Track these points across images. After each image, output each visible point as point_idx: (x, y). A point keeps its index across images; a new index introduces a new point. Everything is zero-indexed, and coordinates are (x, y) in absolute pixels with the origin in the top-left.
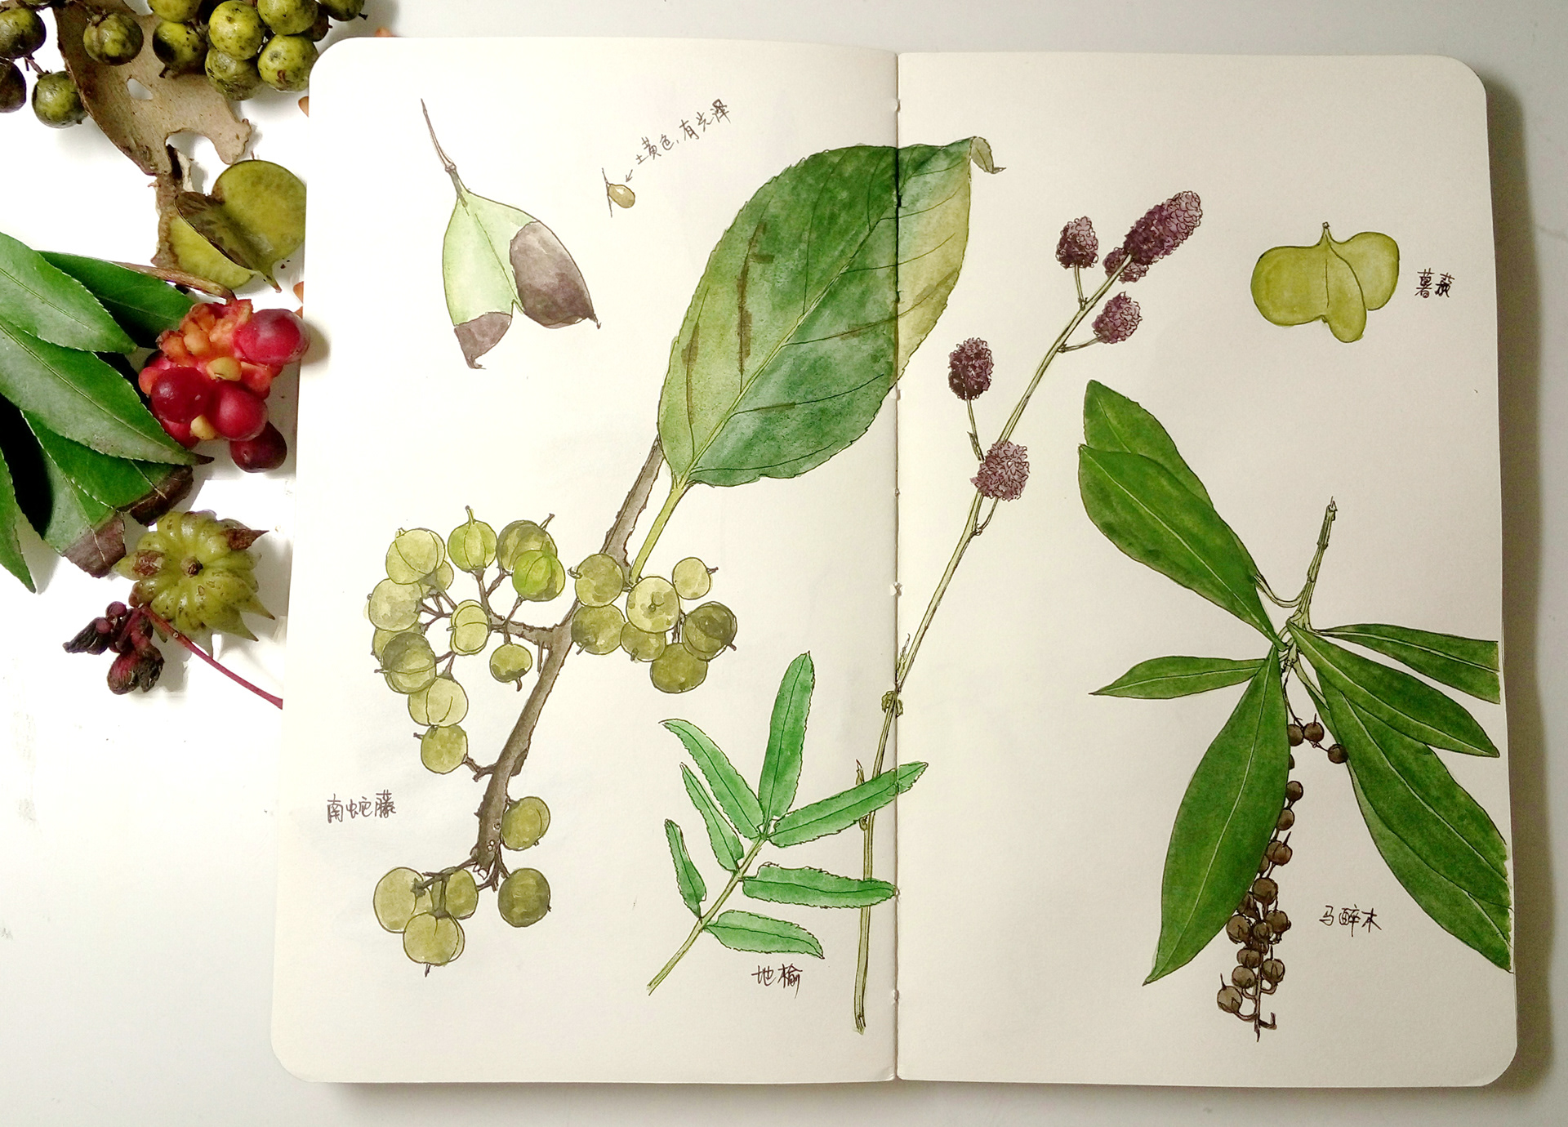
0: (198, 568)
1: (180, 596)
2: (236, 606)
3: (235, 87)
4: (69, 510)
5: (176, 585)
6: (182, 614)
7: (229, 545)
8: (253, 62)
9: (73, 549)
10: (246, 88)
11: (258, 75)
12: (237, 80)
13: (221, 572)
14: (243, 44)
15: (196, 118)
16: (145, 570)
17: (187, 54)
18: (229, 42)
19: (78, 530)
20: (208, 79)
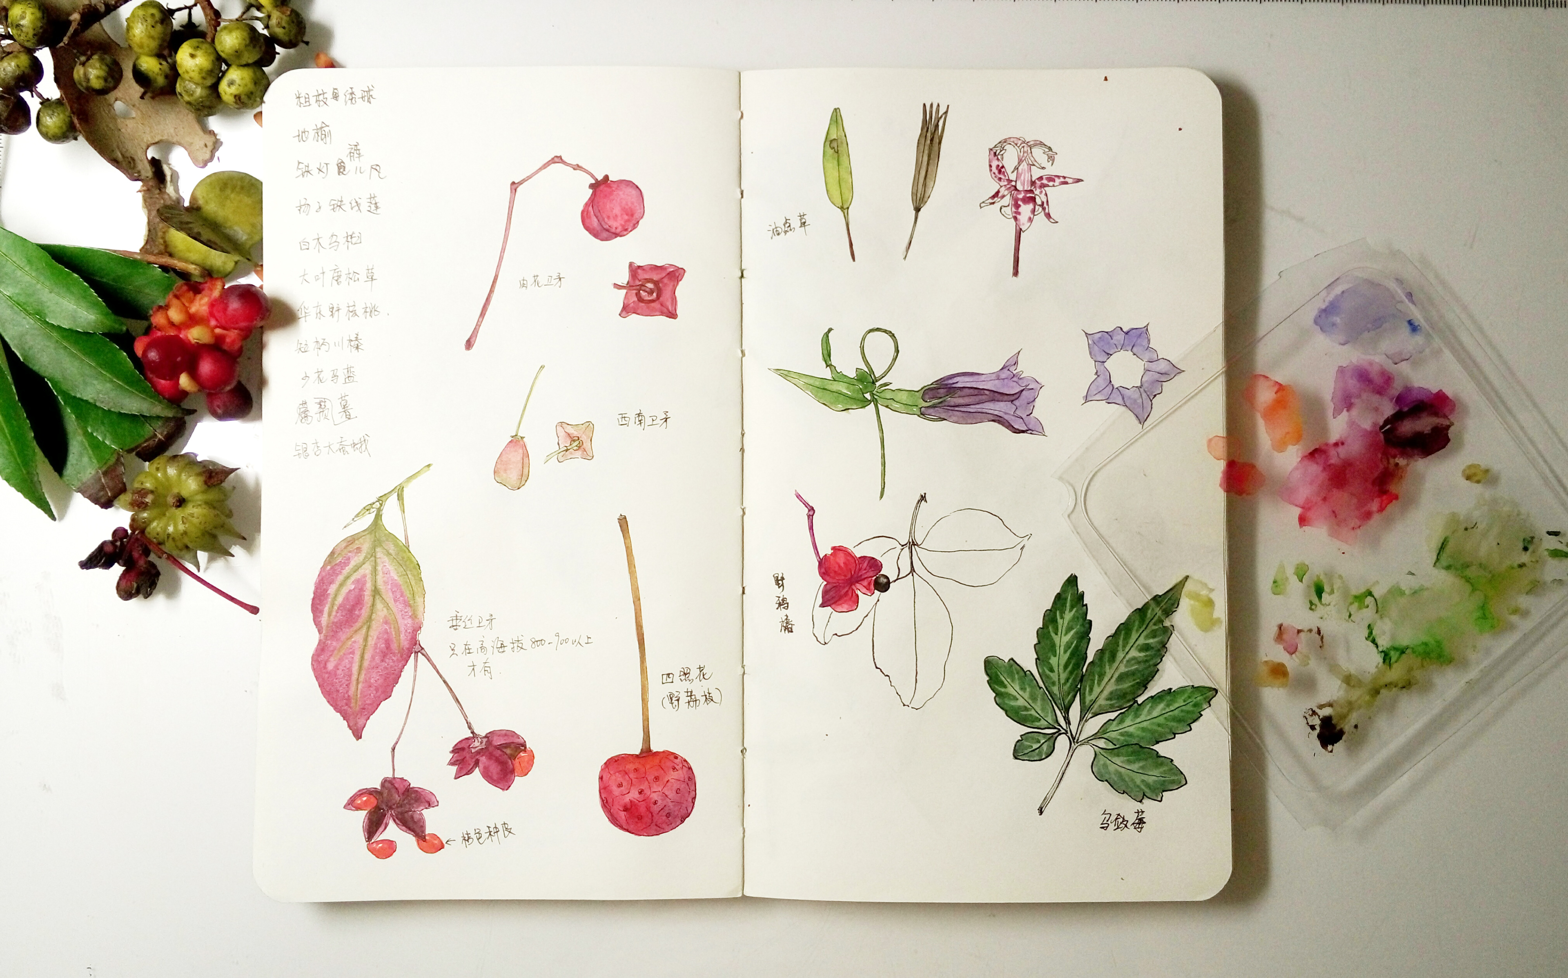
0: (181, 502)
1: (168, 525)
2: (215, 532)
3: (201, 108)
4: (81, 455)
5: (164, 515)
6: (170, 539)
7: (206, 483)
8: (214, 87)
9: (85, 487)
10: (210, 107)
11: (218, 96)
12: (202, 102)
13: (200, 505)
14: (204, 75)
15: (172, 131)
16: (138, 505)
17: (161, 81)
18: (192, 74)
19: (88, 472)
20: (179, 100)
